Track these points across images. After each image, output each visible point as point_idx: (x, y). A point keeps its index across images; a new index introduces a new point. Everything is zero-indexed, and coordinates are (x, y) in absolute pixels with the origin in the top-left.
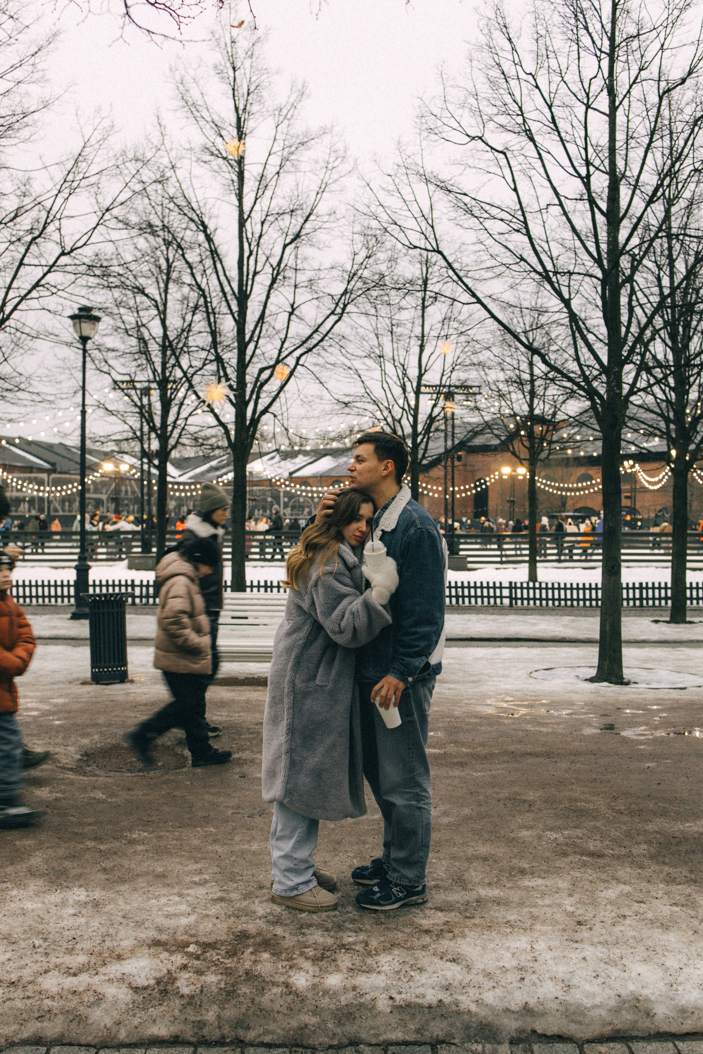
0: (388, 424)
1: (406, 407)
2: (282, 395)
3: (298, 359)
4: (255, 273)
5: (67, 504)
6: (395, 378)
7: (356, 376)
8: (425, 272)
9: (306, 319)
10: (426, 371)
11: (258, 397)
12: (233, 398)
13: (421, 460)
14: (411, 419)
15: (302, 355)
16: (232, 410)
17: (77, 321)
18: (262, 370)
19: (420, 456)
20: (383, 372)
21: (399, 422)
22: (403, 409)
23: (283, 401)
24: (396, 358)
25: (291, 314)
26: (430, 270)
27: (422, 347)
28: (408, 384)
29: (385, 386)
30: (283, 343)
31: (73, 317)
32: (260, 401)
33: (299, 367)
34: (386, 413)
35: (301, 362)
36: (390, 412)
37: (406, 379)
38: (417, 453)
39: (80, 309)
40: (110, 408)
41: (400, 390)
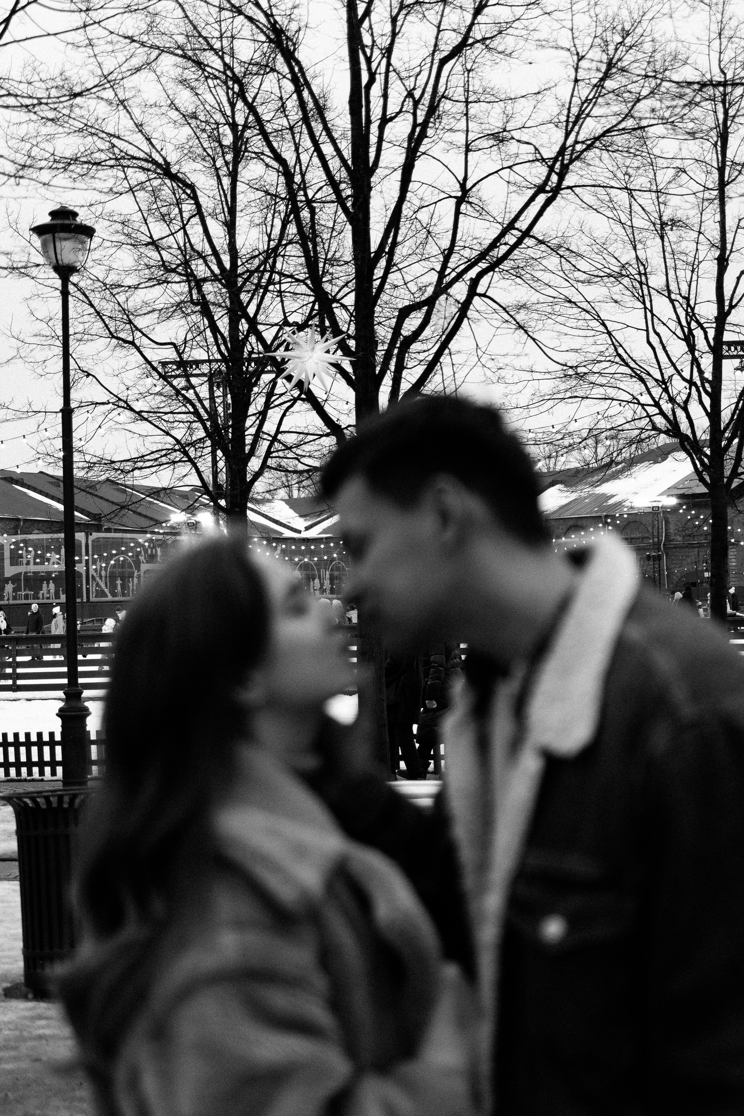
0: (662, 413)
1: (696, 379)
2: (445, 359)
3: (475, 283)
4: (385, 120)
5: (119, 582)
6: (673, 325)
7: (595, 324)
8: (721, 116)
9: (489, 208)
10: (732, 307)
11: (400, 367)
12: (349, 369)
13: (731, 480)
14: (707, 401)
15: (481, 275)
16: (350, 394)
17: (49, 237)
18: (404, 313)
19: (727, 472)
20: (649, 311)
21: (685, 409)
22: (691, 383)
23: (448, 371)
24: (673, 287)
25: (460, 201)
26: (732, 112)
27: (723, 263)
28: (698, 333)
29: (654, 339)
30: (447, 259)
31: (39, 230)
32: (405, 373)
33: (476, 300)
34: (657, 392)
35: (480, 290)
36: (666, 390)
37: (693, 325)
38: (722, 467)
39: (53, 214)
40: (138, 406)
41: (683, 346)
